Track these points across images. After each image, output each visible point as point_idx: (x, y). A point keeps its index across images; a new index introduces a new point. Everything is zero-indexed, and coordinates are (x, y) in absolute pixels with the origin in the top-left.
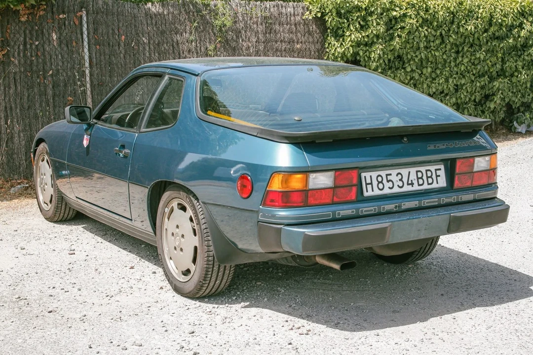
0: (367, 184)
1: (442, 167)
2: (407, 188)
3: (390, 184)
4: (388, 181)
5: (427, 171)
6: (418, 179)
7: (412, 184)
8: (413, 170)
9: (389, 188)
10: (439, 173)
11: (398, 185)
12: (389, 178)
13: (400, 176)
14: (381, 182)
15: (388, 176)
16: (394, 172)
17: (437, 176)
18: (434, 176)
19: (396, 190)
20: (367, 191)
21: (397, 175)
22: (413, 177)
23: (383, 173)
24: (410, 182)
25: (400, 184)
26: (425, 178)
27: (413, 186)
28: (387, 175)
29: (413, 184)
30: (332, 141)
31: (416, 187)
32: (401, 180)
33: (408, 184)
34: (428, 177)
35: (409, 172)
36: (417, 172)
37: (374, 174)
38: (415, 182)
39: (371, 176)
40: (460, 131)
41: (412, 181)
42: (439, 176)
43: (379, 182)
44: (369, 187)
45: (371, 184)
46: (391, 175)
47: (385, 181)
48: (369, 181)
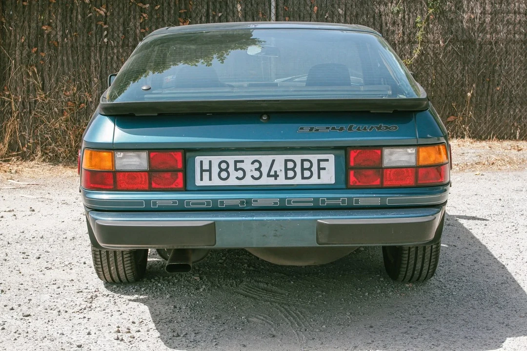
0: (202, 171)
1: (331, 157)
2: (265, 181)
3: (240, 174)
4: (236, 169)
5: (303, 161)
6: (286, 170)
7: (276, 176)
8: (280, 159)
9: (237, 178)
10: (323, 165)
11: (252, 177)
12: (239, 165)
13: (257, 165)
14: (226, 170)
15: (238, 164)
16: (248, 159)
17: (320, 169)
18: (315, 169)
19: (248, 181)
20: (202, 179)
21: (253, 163)
22: (279, 167)
23: (231, 159)
24: (272, 173)
25: (257, 174)
26: (298, 169)
27: (276, 179)
28: (236, 162)
29: (278, 176)
30: (156, 114)
31: (281, 181)
32: (258, 169)
33: (269, 175)
34: (303, 169)
35: (274, 161)
36: (286, 161)
37: (216, 159)
38: (282, 175)
39: (210, 162)
40: (368, 112)
41: (276, 172)
42: (324, 169)
43: (221, 170)
44: (206, 175)
45: (210, 171)
46: (242, 161)
47: (231, 169)
48: (206, 166)
